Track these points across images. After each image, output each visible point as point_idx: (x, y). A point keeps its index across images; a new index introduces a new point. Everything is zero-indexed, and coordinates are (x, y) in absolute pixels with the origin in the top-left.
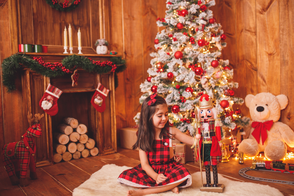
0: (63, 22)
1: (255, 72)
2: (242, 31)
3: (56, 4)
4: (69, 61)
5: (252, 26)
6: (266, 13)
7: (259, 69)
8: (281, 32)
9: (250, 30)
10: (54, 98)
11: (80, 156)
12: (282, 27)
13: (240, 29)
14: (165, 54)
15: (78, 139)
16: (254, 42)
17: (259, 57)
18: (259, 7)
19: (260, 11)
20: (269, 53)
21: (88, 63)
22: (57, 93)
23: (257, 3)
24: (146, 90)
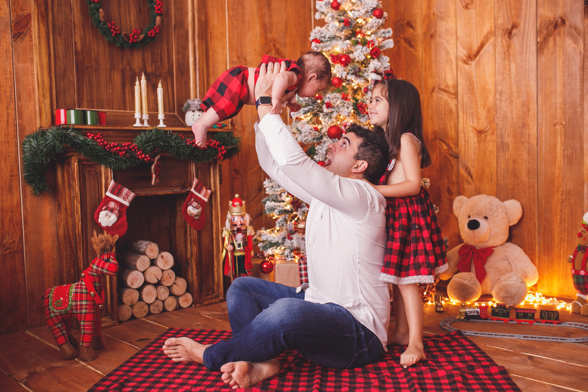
0: (128, 67)
1: (456, 160)
2: (433, 91)
3: (117, 35)
4: (148, 141)
5: (450, 82)
6: (473, 63)
7: (462, 155)
8: (498, 96)
9: (446, 89)
10: (121, 205)
11: (161, 309)
12: (499, 88)
13: (430, 87)
14: (311, 130)
15: (159, 279)
16: (454, 110)
17: (461, 135)
18: (462, 53)
19: (465, 58)
20: (478, 129)
21: (179, 143)
22: (126, 196)
23: (459, 45)
24: (274, 191)
